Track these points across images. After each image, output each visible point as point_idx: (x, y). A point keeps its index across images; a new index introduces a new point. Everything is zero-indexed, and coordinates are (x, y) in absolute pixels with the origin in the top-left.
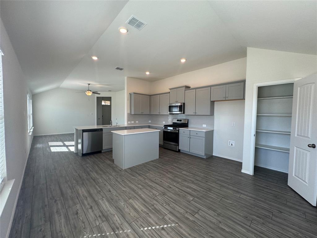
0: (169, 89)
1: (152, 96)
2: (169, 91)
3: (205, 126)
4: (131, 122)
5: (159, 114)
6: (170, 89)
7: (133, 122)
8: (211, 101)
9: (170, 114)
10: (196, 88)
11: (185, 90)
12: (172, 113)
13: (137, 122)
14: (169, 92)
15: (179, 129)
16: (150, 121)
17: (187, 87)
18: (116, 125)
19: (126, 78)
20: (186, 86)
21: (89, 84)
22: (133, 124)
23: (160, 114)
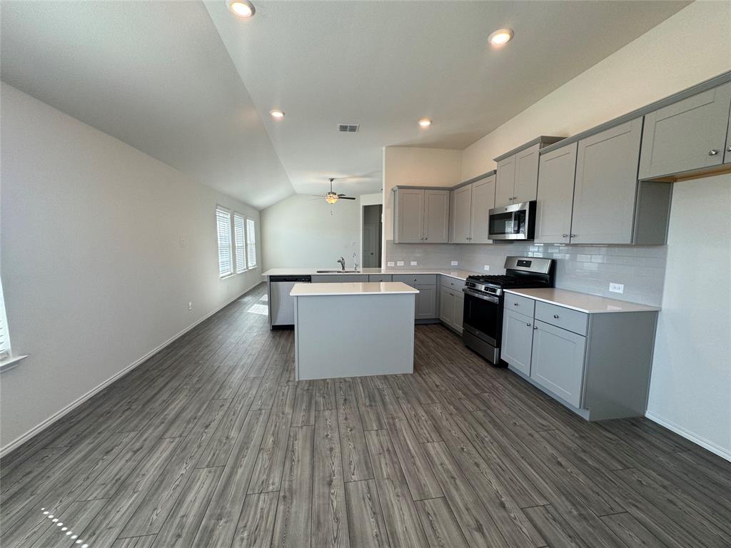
0: (495, 160)
1: (456, 191)
2: (494, 166)
3: (621, 291)
4: (396, 264)
5: (467, 242)
6: (497, 160)
7: (400, 264)
8: (643, 182)
9: (496, 242)
10: (578, 138)
11: (540, 154)
12: (500, 237)
13: (414, 263)
14: (495, 172)
15: (503, 292)
16: (454, 263)
17: (548, 142)
18: (353, 270)
19: (384, 148)
20: (542, 137)
21: (332, 180)
22: (400, 268)
23: (472, 242)
